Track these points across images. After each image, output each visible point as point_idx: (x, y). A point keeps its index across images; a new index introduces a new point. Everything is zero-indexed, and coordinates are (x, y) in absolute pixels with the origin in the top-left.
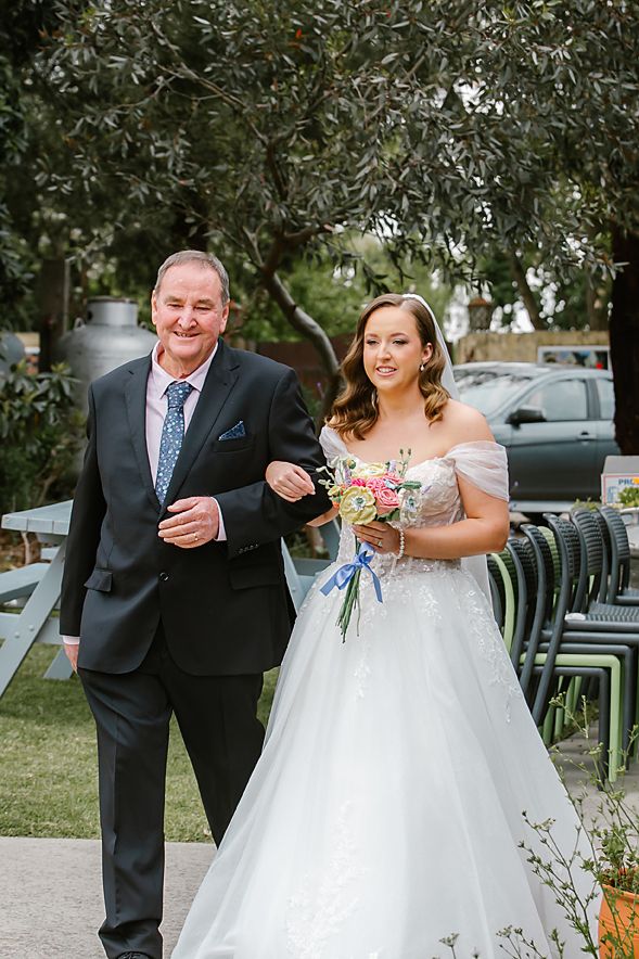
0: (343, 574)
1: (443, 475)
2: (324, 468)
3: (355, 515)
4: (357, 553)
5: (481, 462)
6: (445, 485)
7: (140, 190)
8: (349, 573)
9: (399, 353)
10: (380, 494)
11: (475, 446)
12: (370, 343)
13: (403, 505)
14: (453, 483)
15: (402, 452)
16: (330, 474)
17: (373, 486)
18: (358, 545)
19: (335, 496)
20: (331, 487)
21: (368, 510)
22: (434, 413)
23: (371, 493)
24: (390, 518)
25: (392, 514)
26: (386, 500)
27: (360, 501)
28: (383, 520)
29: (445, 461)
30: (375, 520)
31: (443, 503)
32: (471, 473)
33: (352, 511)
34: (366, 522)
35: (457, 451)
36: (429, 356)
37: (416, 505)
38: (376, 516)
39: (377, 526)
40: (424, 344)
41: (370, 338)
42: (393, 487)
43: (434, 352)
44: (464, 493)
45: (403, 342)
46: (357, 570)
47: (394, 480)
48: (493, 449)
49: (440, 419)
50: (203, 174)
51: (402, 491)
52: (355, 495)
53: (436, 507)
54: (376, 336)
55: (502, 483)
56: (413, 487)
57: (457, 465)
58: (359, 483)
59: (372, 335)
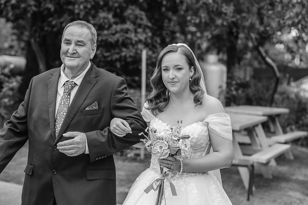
0: (156, 184)
1: (202, 130)
2: (142, 133)
3: (159, 155)
4: (162, 173)
5: (220, 123)
6: (204, 135)
7: (219, 22)
8: (158, 183)
9: (179, 74)
10: (171, 143)
11: (217, 116)
12: (164, 70)
13: (183, 147)
14: (207, 134)
15: (178, 122)
16: (145, 136)
17: (167, 140)
18: (162, 169)
19: (149, 146)
20: (146, 142)
21: (166, 151)
22: (198, 101)
23: (166, 143)
24: (176, 154)
25: (177, 152)
26: (174, 145)
27: (161, 147)
28: (172, 156)
29: (203, 124)
30: (169, 156)
31: (202, 143)
32: (216, 128)
33: (158, 152)
34: (165, 157)
35: (209, 118)
36: (193, 73)
37: (188, 147)
38: (170, 154)
39: (171, 158)
40: (190, 68)
41: (164, 68)
42: (176, 139)
43: (195, 70)
44: (212, 138)
45: (180, 69)
46: (162, 181)
47: (175, 136)
48: (225, 116)
49: (201, 104)
50: (238, 17)
51: (181, 140)
52: (159, 145)
53: (199, 145)
54: (167, 67)
55: (229, 132)
56: (186, 137)
57: (210, 125)
58: (159, 138)
59: (165, 67)
